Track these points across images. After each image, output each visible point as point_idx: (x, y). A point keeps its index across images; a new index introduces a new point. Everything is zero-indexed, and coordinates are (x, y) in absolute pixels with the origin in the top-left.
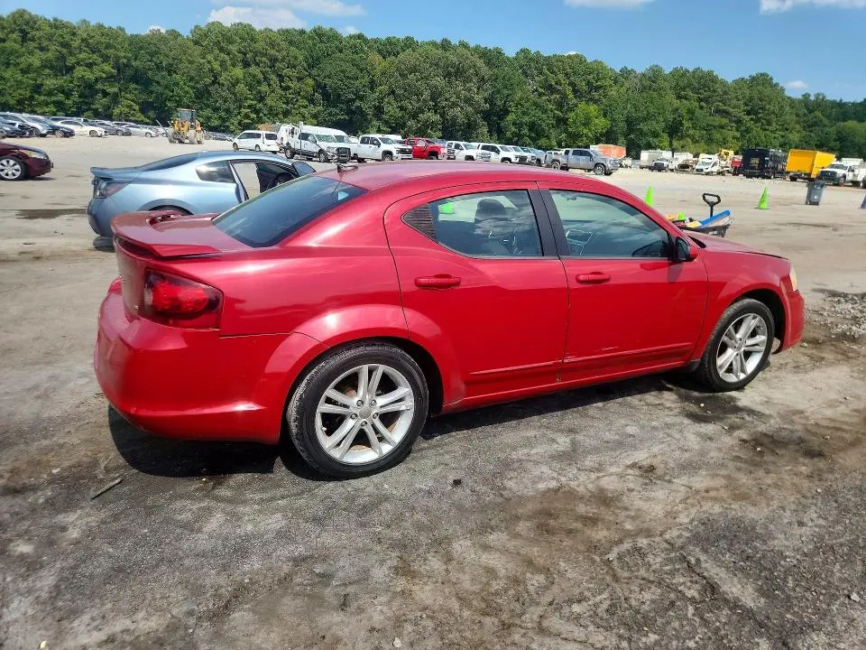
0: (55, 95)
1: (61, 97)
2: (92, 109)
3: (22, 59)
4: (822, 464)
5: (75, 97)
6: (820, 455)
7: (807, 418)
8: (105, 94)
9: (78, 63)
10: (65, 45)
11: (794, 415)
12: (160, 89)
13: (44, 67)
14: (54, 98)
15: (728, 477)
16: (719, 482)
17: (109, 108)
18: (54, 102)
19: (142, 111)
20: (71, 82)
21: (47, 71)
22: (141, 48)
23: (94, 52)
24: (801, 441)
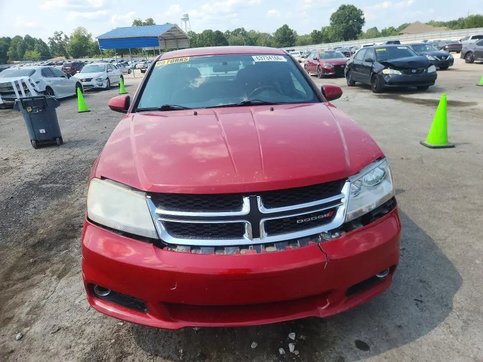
4: (31, 241)
6: (34, 246)
7: (53, 273)
11: (65, 269)
15: (74, 207)
16: (76, 204)
24: (50, 249)
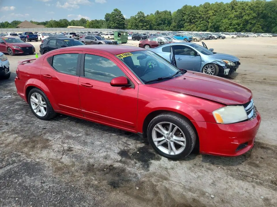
0: (235, 26)
1: (237, 26)
2: (246, 29)
3: (229, 16)
5: (241, 26)
8: (251, 23)
9: (245, 15)
10: (243, 9)
12: (271, 20)
13: (235, 17)
14: (234, 27)
17: (251, 28)
18: (234, 28)
19: (262, 28)
20: (241, 21)
21: (236, 18)
22: (268, 6)
23: (251, 10)
